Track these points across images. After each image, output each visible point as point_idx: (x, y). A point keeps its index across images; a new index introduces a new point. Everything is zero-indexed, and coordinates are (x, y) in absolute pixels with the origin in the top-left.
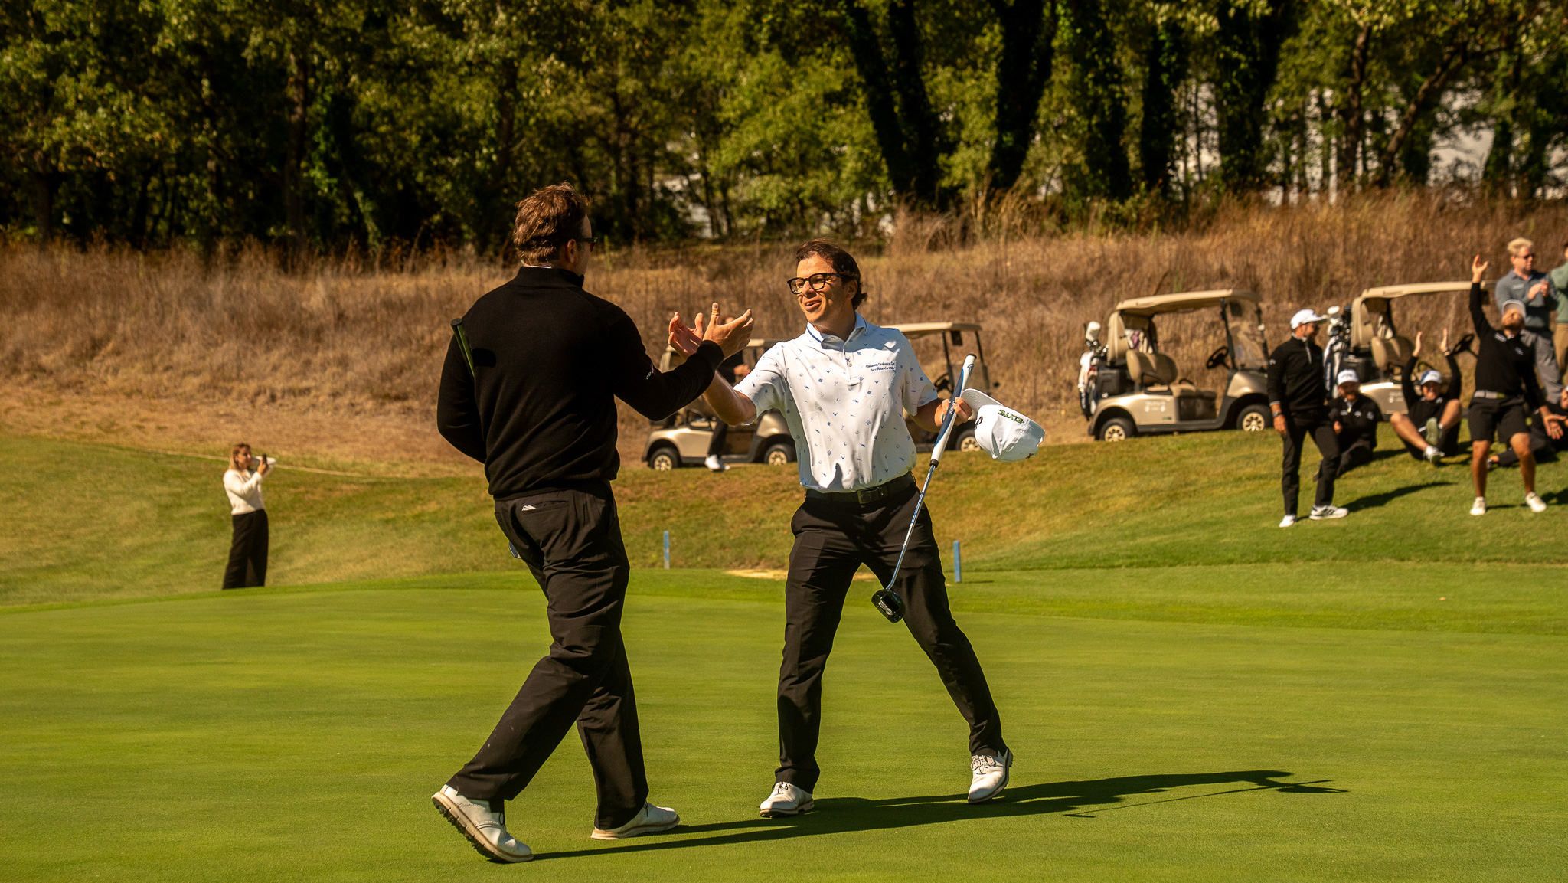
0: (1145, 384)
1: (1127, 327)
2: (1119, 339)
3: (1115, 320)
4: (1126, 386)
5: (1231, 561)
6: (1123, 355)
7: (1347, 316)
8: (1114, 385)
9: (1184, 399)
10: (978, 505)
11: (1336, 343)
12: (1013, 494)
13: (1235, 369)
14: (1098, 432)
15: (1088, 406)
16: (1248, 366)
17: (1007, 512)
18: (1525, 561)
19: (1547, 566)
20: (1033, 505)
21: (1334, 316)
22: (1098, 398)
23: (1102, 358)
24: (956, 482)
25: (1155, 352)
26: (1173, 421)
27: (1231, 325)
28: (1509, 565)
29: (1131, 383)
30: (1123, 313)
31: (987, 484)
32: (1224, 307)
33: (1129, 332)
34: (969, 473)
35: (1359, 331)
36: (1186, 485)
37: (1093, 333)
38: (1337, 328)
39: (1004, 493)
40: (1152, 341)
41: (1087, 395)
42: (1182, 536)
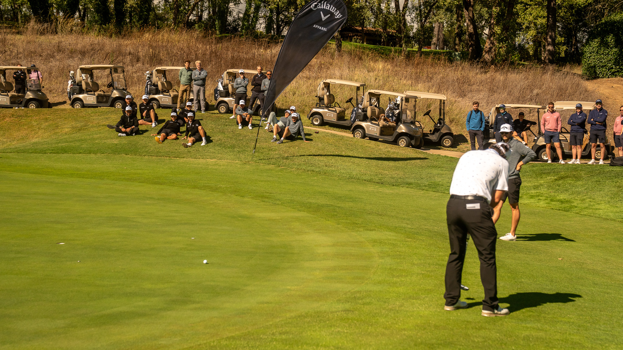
0: (88, 91)
1: (82, 73)
2: (81, 77)
3: (78, 70)
4: (81, 91)
5: (80, 153)
6: (81, 82)
7: (151, 74)
8: (77, 91)
9: (98, 97)
10: (26, 127)
11: (148, 82)
12: (38, 124)
13: (114, 89)
14: (72, 104)
15: (70, 96)
16: (118, 88)
17: (34, 130)
18: (158, 156)
19: (163, 158)
20: (42, 128)
21: (148, 74)
22: (73, 94)
23: (74, 82)
24: (21, 119)
25: (92, 82)
26: (95, 103)
27: (113, 75)
28: (154, 157)
29: (83, 90)
30: (81, 69)
31: (31, 120)
32: (111, 70)
33: (83, 75)
34: (26, 116)
35: (155, 79)
36: (86, 126)
37: (72, 74)
38: (149, 77)
39: (35, 124)
40: (92, 77)
41: (70, 93)
42: (72, 144)
